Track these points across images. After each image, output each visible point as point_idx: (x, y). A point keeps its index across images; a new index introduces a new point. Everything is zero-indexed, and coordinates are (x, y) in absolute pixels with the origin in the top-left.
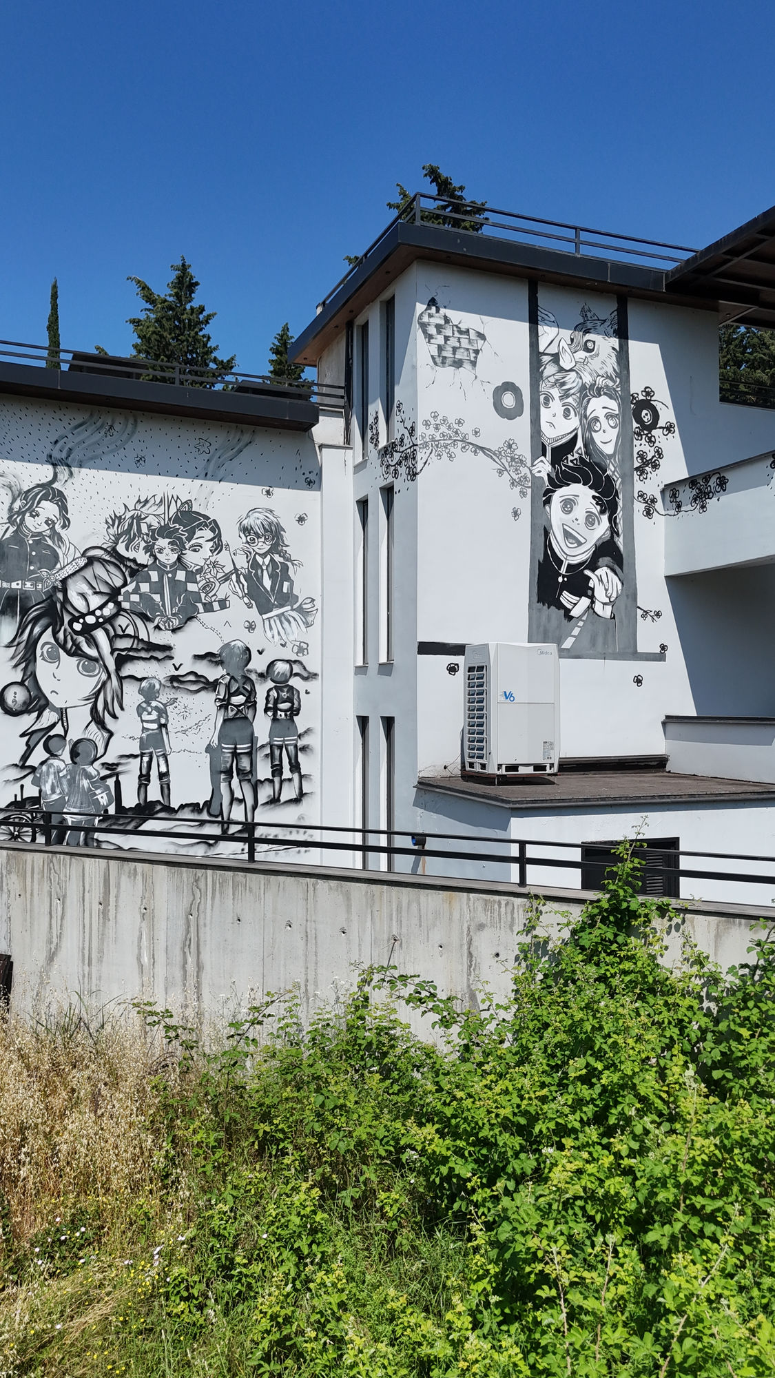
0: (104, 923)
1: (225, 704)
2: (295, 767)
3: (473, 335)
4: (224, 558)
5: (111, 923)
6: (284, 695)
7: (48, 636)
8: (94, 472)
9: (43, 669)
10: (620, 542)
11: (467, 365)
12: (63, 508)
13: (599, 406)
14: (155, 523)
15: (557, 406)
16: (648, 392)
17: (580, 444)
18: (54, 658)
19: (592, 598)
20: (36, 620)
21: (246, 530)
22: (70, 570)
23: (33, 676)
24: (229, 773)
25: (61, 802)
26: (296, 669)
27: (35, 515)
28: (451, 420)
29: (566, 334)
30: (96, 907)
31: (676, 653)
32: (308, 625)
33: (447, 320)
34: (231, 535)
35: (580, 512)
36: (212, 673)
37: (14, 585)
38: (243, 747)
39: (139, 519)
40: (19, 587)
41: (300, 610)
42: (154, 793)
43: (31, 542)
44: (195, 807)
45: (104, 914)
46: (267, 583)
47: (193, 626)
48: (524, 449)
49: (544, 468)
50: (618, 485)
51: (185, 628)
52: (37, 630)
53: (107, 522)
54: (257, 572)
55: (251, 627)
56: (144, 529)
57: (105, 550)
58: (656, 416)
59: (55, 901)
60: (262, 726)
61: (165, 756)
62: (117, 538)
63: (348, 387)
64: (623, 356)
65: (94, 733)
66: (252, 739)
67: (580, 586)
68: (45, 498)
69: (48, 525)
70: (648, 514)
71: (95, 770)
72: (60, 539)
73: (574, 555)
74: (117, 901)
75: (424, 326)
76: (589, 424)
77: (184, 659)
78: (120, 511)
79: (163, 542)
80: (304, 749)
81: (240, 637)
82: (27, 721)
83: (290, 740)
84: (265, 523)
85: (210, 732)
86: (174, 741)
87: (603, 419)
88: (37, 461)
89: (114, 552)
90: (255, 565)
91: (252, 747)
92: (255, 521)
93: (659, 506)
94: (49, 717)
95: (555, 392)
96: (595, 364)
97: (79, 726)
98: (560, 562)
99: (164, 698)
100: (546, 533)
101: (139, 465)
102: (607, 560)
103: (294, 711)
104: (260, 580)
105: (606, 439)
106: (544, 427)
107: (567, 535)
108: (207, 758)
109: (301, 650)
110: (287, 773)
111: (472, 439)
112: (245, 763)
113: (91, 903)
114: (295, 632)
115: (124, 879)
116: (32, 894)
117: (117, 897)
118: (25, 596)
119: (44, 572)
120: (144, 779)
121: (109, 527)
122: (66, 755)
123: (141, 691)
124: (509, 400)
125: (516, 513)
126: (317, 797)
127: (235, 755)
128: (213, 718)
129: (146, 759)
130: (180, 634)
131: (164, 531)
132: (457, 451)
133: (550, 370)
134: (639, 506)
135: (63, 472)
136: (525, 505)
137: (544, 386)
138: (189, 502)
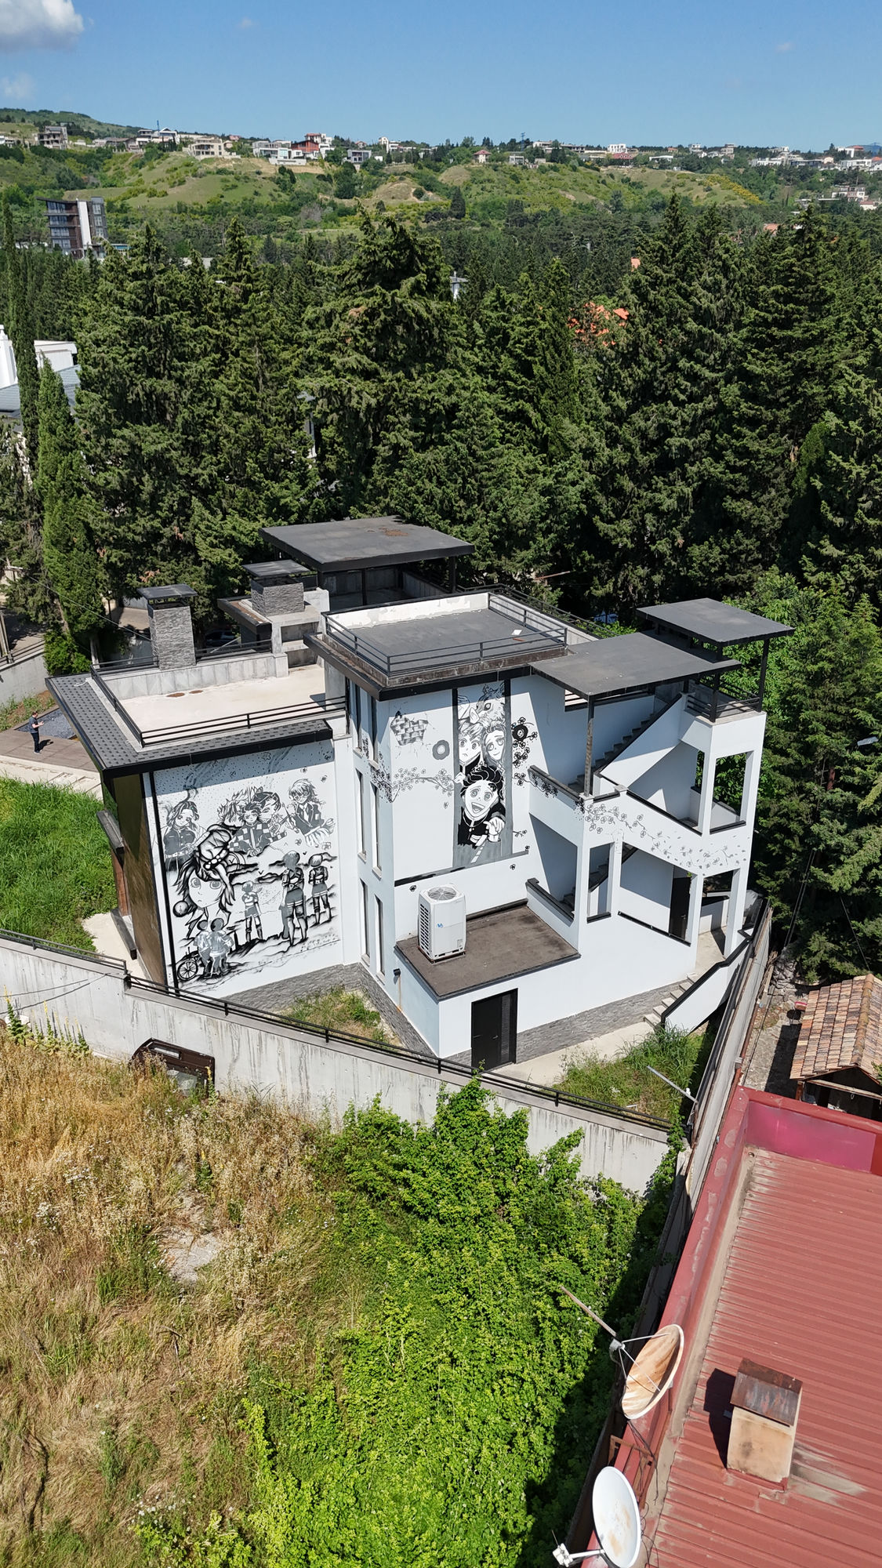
0: (260, 1053)
1: (287, 884)
2: (327, 905)
3: (421, 723)
4: (282, 812)
5: (264, 1054)
6: (319, 872)
7: (194, 875)
8: (209, 787)
10: (504, 803)
11: (418, 740)
12: (195, 810)
14: (243, 804)
15: (469, 744)
16: (522, 720)
17: (481, 759)
18: (198, 884)
19: (488, 834)
20: (187, 869)
22: (201, 840)
23: (188, 895)
24: (292, 916)
25: (209, 951)
26: (325, 857)
27: (180, 818)
28: (410, 770)
29: (474, 705)
31: (535, 850)
32: (330, 833)
33: (406, 720)
34: (285, 798)
36: (278, 871)
37: (174, 855)
38: (298, 903)
39: (235, 804)
40: (177, 855)
41: (326, 827)
43: (180, 832)
46: (306, 817)
48: (450, 772)
49: (462, 777)
50: (503, 774)
52: (188, 873)
53: (218, 811)
54: (300, 813)
56: (238, 808)
57: (218, 825)
58: (526, 730)
59: (235, 1039)
60: (308, 890)
61: (258, 917)
62: (224, 817)
65: (223, 915)
66: (303, 898)
67: (481, 829)
68: (185, 808)
69: (188, 821)
70: (520, 783)
71: (223, 932)
72: (195, 826)
74: (266, 1046)
75: (393, 728)
78: (224, 803)
79: (249, 813)
81: (292, 849)
83: (323, 893)
84: (303, 787)
85: (281, 900)
86: (262, 908)
87: (495, 743)
88: (179, 790)
89: (223, 825)
90: (300, 810)
91: (303, 901)
92: (298, 788)
93: (527, 778)
94: (198, 913)
95: (468, 737)
96: (491, 715)
97: (214, 913)
99: (255, 890)
100: (463, 810)
101: (233, 776)
102: (497, 813)
103: (325, 878)
104: (302, 817)
105: (497, 753)
106: (461, 757)
107: (474, 807)
108: (279, 913)
109: (327, 847)
110: (322, 909)
111: (422, 776)
112: (300, 910)
114: (323, 838)
117: (266, 1044)
118: (180, 859)
119: (188, 845)
120: (248, 930)
121: (219, 813)
122: (209, 928)
123: (243, 889)
124: (441, 750)
125: (446, 805)
126: (339, 918)
127: (294, 907)
128: (281, 893)
129: (249, 920)
131: (249, 807)
132: (413, 784)
133: (464, 727)
134: (515, 781)
135: (193, 792)
136: (451, 800)
137: (461, 737)
138: (261, 788)
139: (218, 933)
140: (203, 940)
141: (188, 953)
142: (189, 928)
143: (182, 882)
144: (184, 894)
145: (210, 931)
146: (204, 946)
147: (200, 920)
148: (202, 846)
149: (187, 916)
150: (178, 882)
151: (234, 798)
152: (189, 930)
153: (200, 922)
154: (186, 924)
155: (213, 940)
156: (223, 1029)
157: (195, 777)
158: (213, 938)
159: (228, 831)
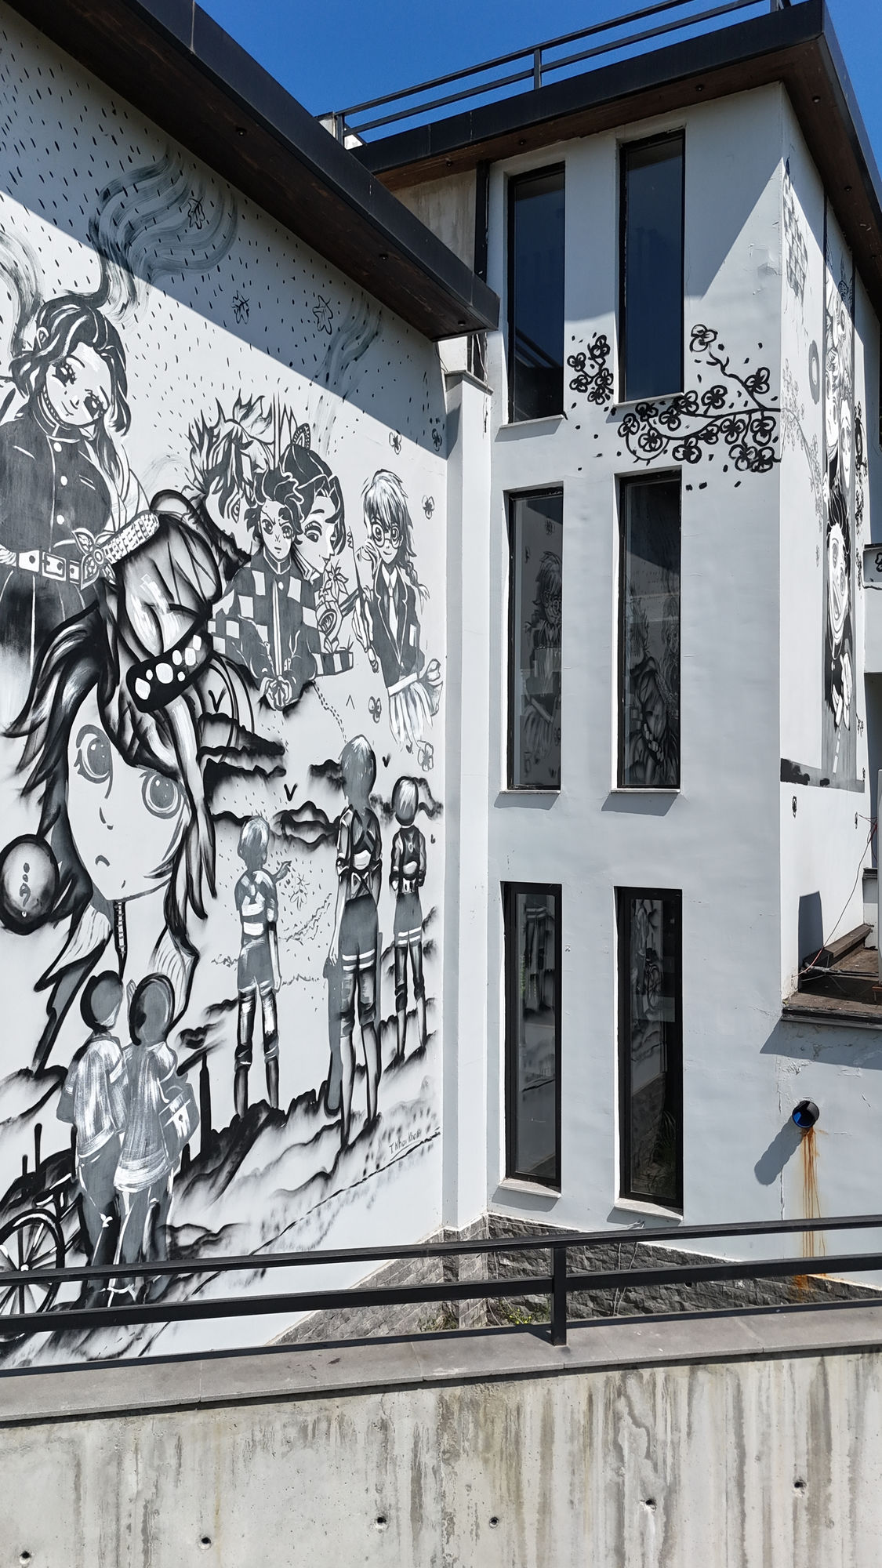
1: (347, 871)
2: (420, 987)
6: (410, 846)
7: (88, 714)
9: (82, 800)
10: (852, 618)
11: (800, 295)
12: (119, 376)
14: (259, 460)
15: (832, 399)
17: (839, 464)
18: (100, 770)
19: (843, 697)
20: (68, 663)
21: (371, 511)
22: (129, 541)
23: (62, 815)
25: (112, 1155)
26: (422, 795)
27: (66, 376)
29: (835, 291)
30: (784, 1496)
32: (433, 711)
33: (793, 207)
35: (839, 567)
36: (330, 805)
37: (24, 562)
38: (366, 958)
40: (35, 567)
41: (426, 682)
43: (58, 448)
44: (311, 1102)
46: (393, 623)
47: (310, 700)
49: (827, 490)
50: (850, 535)
52: (70, 691)
53: (191, 437)
54: (383, 599)
57: (187, 502)
60: (387, 911)
61: (272, 995)
65: (171, 961)
66: (376, 939)
68: (85, 335)
69: (92, 411)
71: (169, 1051)
73: (836, 630)
76: (842, 438)
77: (299, 778)
78: (211, 420)
79: (271, 509)
82: (49, 945)
83: (415, 934)
86: (284, 958)
87: (846, 436)
89: (200, 512)
90: (381, 585)
92: (382, 496)
94: (94, 925)
95: (831, 378)
96: (844, 349)
97: (145, 942)
98: (832, 640)
99: (273, 863)
101: (240, 317)
102: (847, 642)
103: (420, 877)
104: (386, 616)
105: (846, 465)
106: (827, 427)
107: (835, 599)
109: (426, 759)
110: (411, 1001)
111: (801, 421)
112: (368, 989)
113: (766, 1491)
114: (421, 723)
116: (545, 1508)
118: (48, 595)
119: (83, 536)
120: (244, 1055)
121: (193, 451)
122: (120, 1023)
123: (241, 849)
127: (357, 974)
128: (332, 900)
129: (246, 1007)
130: (295, 719)
131: (273, 484)
133: (829, 340)
135: (119, 282)
137: (827, 364)
138: (306, 429)
139: (152, 1055)
140: (96, 1087)
141: (31, 1168)
142: (50, 1010)
143: (41, 731)
144: (45, 800)
145: (126, 1040)
146: (98, 1128)
147: (96, 972)
148: (131, 571)
149: (48, 929)
150: (26, 726)
151: (239, 414)
152: (45, 1019)
153: (95, 981)
154: (40, 986)
155: (132, 1093)
156: (561, 1449)
157: (130, 216)
158: (134, 1082)
159: (213, 549)
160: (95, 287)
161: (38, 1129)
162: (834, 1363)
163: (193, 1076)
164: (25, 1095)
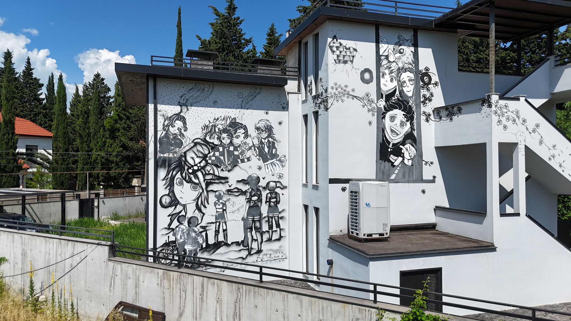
0: (202, 303)
1: (249, 200)
2: (278, 225)
3: (352, 50)
4: (249, 141)
5: (205, 303)
6: (273, 196)
7: (179, 175)
8: (197, 108)
9: (177, 189)
10: (415, 133)
11: (349, 63)
12: (185, 123)
13: (406, 76)
14: (221, 127)
16: (427, 69)
17: (397, 92)
18: (181, 184)
19: (403, 157)
20: (174, 169)
21: (258, 129)
22: (187, 148)
23: (173, 192)
24: (251, 229)
25: (184, 243)
26: (278, 185)
27: (173, 126)
28: (343, 86)
29: (391, 47)
30: (198, 296)
31: (440, 180)
32: (283, 166)
33: (341, 44)
34: (252, 131)
35: (397, 121)
37: (165, 155)
38: (257, 218)
40: (167, 156)
41: (280, 160)
42: (221, 238)
43: (172, 137)
44: (238, 244)
45: (202, 299)
46: (266, 150)
47: (237, 169)
48: (374, 96)
49: (382, 103)
50: (414, 109)
51: (233, 170)
52: (174, 173)
53: (202, 128)
54: (262, 146)
55: (260, 168)
56: (217, 130)
57: (201, 139)
58: (430, 79)
59: (182, 292)
60: (264, 209)
61: (225, 223)
62: (206, 134)
63: (299, 68)
64: (416, 55)
65: (198, 214)
66: (260, 214)
67: (398, 152)
68: (177, 119)
69: (179, 130)
70: (427, 121)
71: (197, 229)
72: (183, 136)
73: (394, 139)
74: (207, 294)
75: (331, 47)
76: (401, 84)
77: (233, 183)
78: (207, 124)
79: (224, 135)
80: (282, 218)
81: (255, 172)
82: (170, 210)
83: (276, 214)
84: (265, 125)
85: (243, 212)
86: (229, 216)
87: (407, 82)
88: (174, 104)
89: (205, 140)
90: (261, 143)
91: (260, 218)
92: (261, 125)
93: (432, 117)
94: (179, 208)
95: (387, 72)
96: (404, 59)
97: (191, 211)
98: (389, 143)
99: (225, 199)
100: (383, 131)
101: (215, 104)
102: (409, 141)
103: (277, 202)
104: (263, 149)
105: (409, 90)
106: (382, 86)
107: (392, 131)
108: (242, 223)
109: (280, 177)
110: (275, 228)
111: (351, 93)
112: (258, 224)
113: (196, 294)
114: (278, 169)
115: (210, 286)
116: (173, 289)
117: (207, 293)
118: (170, 159)
119: (177, 149)
120: (217, 232)
121: (203, 130)
122: (186, 223)
123: (216, 196)
124: (367, 76)
125: (370, 123)
126: (287, 238)
127: (254, 221)
128: (244, 206)
129: (218, 224)
130: (231, 173)
131: (225, 131)
132: (345, 98)
133: (384, 62)
134: (423, 118)
135: (184, 109)
136: (374, 120)
137: (382, 69)
138: (235, 119)
139: (193, 229)
140: (180, 232)
141: (167, 242)
142: (171, 219)
143: (169, 179)
144: (170, 189)
145: (187, 226)
146: (181, 238)
147: (180, 215)
148: (188, 153)
149: (170, 208)
150: (166, 179)
151: (215, 121)
152: (170, 221)
153: (179, 216)
154: (169, 216)
155: (188, 234)
156: (174, 281)
157: (187, 97)
158: (189, 233)
159: (208, 146)
160: (179, 111)
161: (169, 237)
162: (205, 278)
163: (204, 234)
164: (167, 231)
